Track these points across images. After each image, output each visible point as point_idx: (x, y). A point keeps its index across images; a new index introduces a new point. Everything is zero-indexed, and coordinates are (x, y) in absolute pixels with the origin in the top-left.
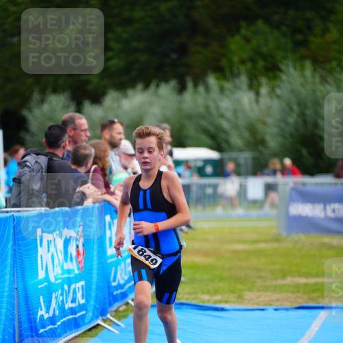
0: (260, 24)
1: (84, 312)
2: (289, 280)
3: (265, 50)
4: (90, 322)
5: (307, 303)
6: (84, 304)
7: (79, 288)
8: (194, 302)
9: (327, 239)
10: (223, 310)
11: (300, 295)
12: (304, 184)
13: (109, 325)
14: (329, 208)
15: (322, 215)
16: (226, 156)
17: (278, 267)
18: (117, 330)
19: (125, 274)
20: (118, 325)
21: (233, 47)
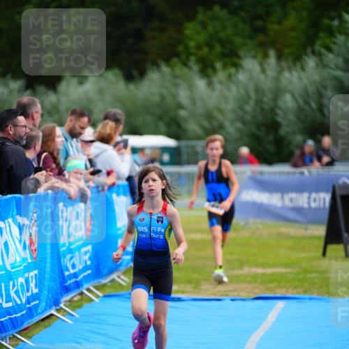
0: (217, 8)
1: (37, 302)
2: (246, 270)
3: (222, 35)
4: (43, 312)
5: (263, 293)
6: (36, 294)
7: (32, 277)
9: (285, 229)
10: (179, 300)
11: (257, 285)
12: (262, 173)
13: (63, 315)
14: (288, 197)
15: (279, 204)
16: (184, 143)
17: (235, 257)
18: (71, 320)
19: (80, 264)
20: (73, 316)
21: (188, 32)
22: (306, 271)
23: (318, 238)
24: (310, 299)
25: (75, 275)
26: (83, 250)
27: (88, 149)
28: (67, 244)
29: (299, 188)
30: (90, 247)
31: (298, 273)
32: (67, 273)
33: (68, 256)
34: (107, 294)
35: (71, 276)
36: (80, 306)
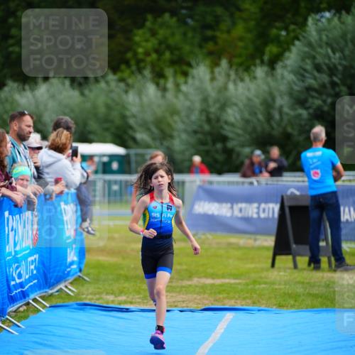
0: (167, 16)
2: (195, 281)
3: (171, 41)
5: (212, 304)
8: (97, 303)
9: (234, 239)
10: (127, 310)
11: (206, 296)
12: (211, 183)
13: (9, 326)
14: (237, 207)
15: (229, 214)
16: (132, 152)
17: (184, 267)
18: (16, 331)
19: (27, 273)
20: (19, 327)
21: (137, 39)
22: (255, 282)
23: (267, 248)
24: (259, 310)
25: (21, 285)
26: (30, 259)
27: (36, 155)
28: (13, 254)
29: (249, 199)
30: (36, 256)
31: (247, 285)
32: (13, 283)
33: (15, 266)
34: (53, 304)
35: (16, 286)
36: (26, 317)
